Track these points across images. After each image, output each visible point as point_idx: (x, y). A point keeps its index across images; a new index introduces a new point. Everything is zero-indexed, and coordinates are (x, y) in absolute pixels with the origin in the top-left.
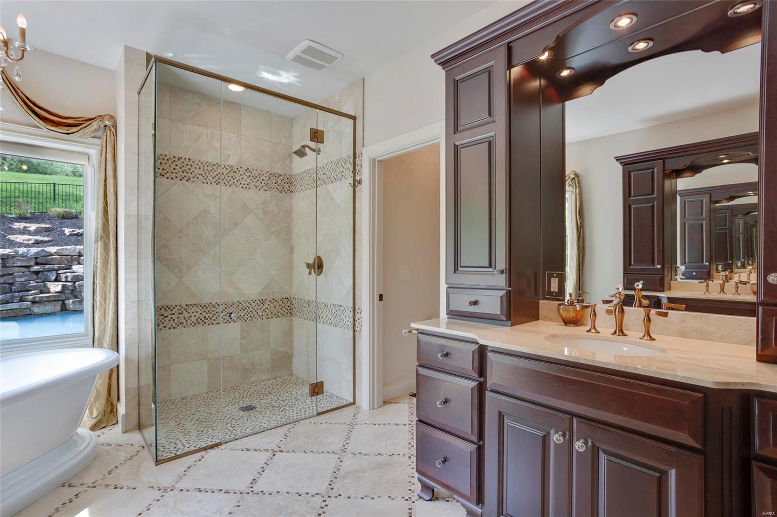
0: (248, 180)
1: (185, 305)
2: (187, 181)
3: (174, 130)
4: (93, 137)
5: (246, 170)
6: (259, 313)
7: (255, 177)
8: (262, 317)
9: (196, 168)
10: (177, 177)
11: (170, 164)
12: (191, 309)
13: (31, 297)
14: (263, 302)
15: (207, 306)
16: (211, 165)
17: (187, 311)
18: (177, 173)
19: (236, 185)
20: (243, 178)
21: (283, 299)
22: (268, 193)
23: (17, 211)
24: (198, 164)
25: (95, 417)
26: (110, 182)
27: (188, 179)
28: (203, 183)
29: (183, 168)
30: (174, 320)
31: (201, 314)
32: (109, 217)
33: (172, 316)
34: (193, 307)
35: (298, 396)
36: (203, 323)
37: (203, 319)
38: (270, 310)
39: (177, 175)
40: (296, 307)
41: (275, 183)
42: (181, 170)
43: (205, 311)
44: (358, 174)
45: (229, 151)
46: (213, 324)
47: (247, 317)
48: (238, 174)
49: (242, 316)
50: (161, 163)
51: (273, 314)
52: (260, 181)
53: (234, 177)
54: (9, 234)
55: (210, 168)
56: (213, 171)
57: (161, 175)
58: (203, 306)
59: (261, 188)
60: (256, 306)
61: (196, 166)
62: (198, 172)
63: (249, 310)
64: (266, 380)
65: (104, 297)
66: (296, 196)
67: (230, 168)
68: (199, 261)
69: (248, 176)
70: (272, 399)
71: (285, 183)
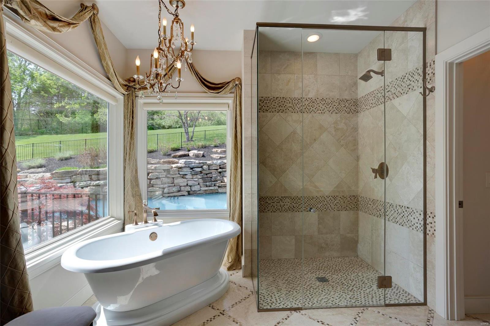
0: (323, 107)
1: (281, 197)
2: (282, 112)
3: (274, 80)
4: (230, 93)
5: (322, 100)
6: (332, 206)
7: (328, 104)
8: (334, 209)
9: (287, 103)
10: (275, 111)
11: (271, 103)
12: (284, 200)
13: (218, 184)
14: (335, 198)
15: (295, 198)
16: (297, 99)
17: (282, 201)
18: (275, 108)
19: (314, 111)
20: (319, 106)
21: (350, 196)
22: (338, 115)
23: (214, 144)
24: (288, 100)
25: (230, 262)
26: (238, 118)
27: (282, 111)
28: (292, 112)
29: (279, 104)
30: (274, 206)
31: (291, 204)
32: (238, 140)
33: (273, 204)
34: (286, 198)
35: (364, 278)
36: (292, 210)
37: (292, 208)
38: (341, 204)
39: (275, 109)
40: (362, 203)
41: (344, 107)
42: (278, 105)
43: (294, 202)
44: (429, 82)
45: (309, 88)
46: (299, 211)
47: (323, 208)
48: (315, 103)
49: (319, 207)
50: (266, 103)
51: (343, 207)
52: (332, 106)
53: (313, 106)
54: (211, 154)
55: (296, 102)
56: (299, 103)
57: (266, 111)
58: (292, 198)
59: (333, 112)
60: (329, 200)
61: (287, 102)
62: (288, 106)
63: (324, 203)
64: (336, 257)
65: (235, 190)
66: (361, 115)
67: (310, 100)
68: (290, 167)
69: (323, 104)
70: (341, 276)
71: (352, 106)
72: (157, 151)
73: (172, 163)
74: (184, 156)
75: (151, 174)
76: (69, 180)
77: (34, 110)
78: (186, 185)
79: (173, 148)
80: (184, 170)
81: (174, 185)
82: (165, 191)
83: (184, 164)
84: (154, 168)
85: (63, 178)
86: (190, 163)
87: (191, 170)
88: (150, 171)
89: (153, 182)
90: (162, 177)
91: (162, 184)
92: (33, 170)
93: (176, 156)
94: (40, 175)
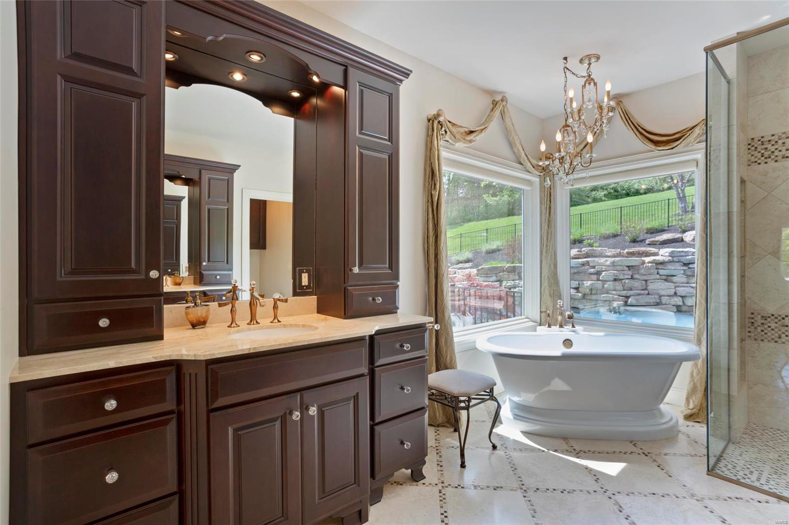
4: (696, 143)
25: (691, 408)
72: (620, 235)
73: (645, 255)
74: (673, 243)
75: (605, 272)
76: (494, 278)
77: (462, 193)
78: (672, 293)
79: (651, 229)
80: (669, 268)
81: (647, 292)
82: (629, 302)
83: (669, 256)
84: (611, 263)
85: (489, 276)
86: (683, 254)
87: (685, 268)
88: (602, 268)
89: (608, 285)
90: (624, 278)
91: (624, 290)
92: (460, 265)
93: (655, 243)
94: (467, 271)
